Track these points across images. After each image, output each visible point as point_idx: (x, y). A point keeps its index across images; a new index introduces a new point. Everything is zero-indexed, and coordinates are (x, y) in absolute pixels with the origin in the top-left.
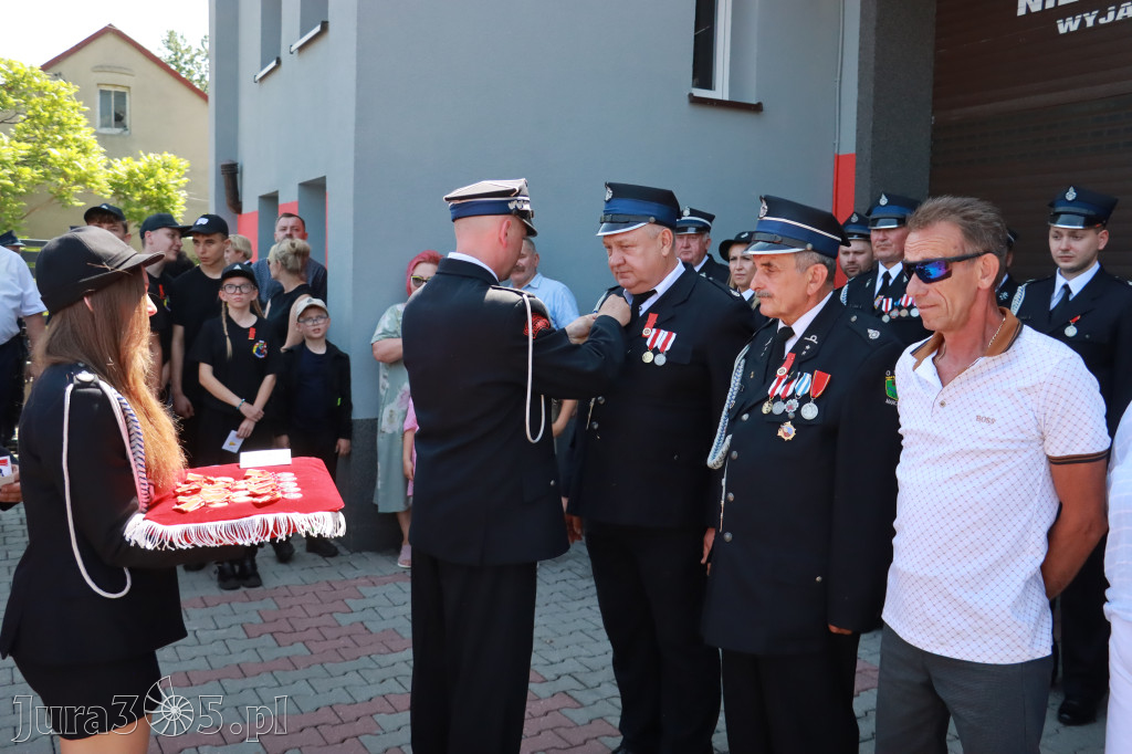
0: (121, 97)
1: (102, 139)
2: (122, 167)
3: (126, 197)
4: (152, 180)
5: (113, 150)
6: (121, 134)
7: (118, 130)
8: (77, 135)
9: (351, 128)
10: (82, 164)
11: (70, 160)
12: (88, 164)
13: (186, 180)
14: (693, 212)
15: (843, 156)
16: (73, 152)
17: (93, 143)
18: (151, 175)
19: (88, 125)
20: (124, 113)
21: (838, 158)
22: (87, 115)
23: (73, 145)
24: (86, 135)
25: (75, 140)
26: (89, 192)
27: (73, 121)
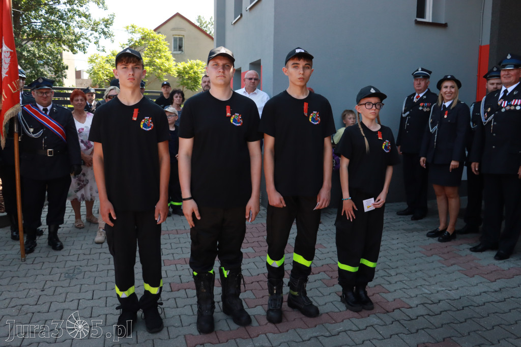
0: (181, 39)
1: (174, 55)
2: (181, 66)
3: (182, 76)
4: (192, 70)
5: (178, 59)
6: (181, 53)
7: (180, 52)
8: (165, 54)
9: (272, 37)
10: (167, 64)
11: (163, 63)
12: (169, 64)
13: (205, 70)
14: (423, 70)
15: (484, 46)
16: (164, 60)
17: (171, 57)
18: (191, 68)
19: (169, 50)
20: (182, 44)
21: (481, 47)
22: (169, 46)
23: (164, 58)
24: (169, 54)
25: (165, 56)
26: (169, 76)
27: (164, 49)
